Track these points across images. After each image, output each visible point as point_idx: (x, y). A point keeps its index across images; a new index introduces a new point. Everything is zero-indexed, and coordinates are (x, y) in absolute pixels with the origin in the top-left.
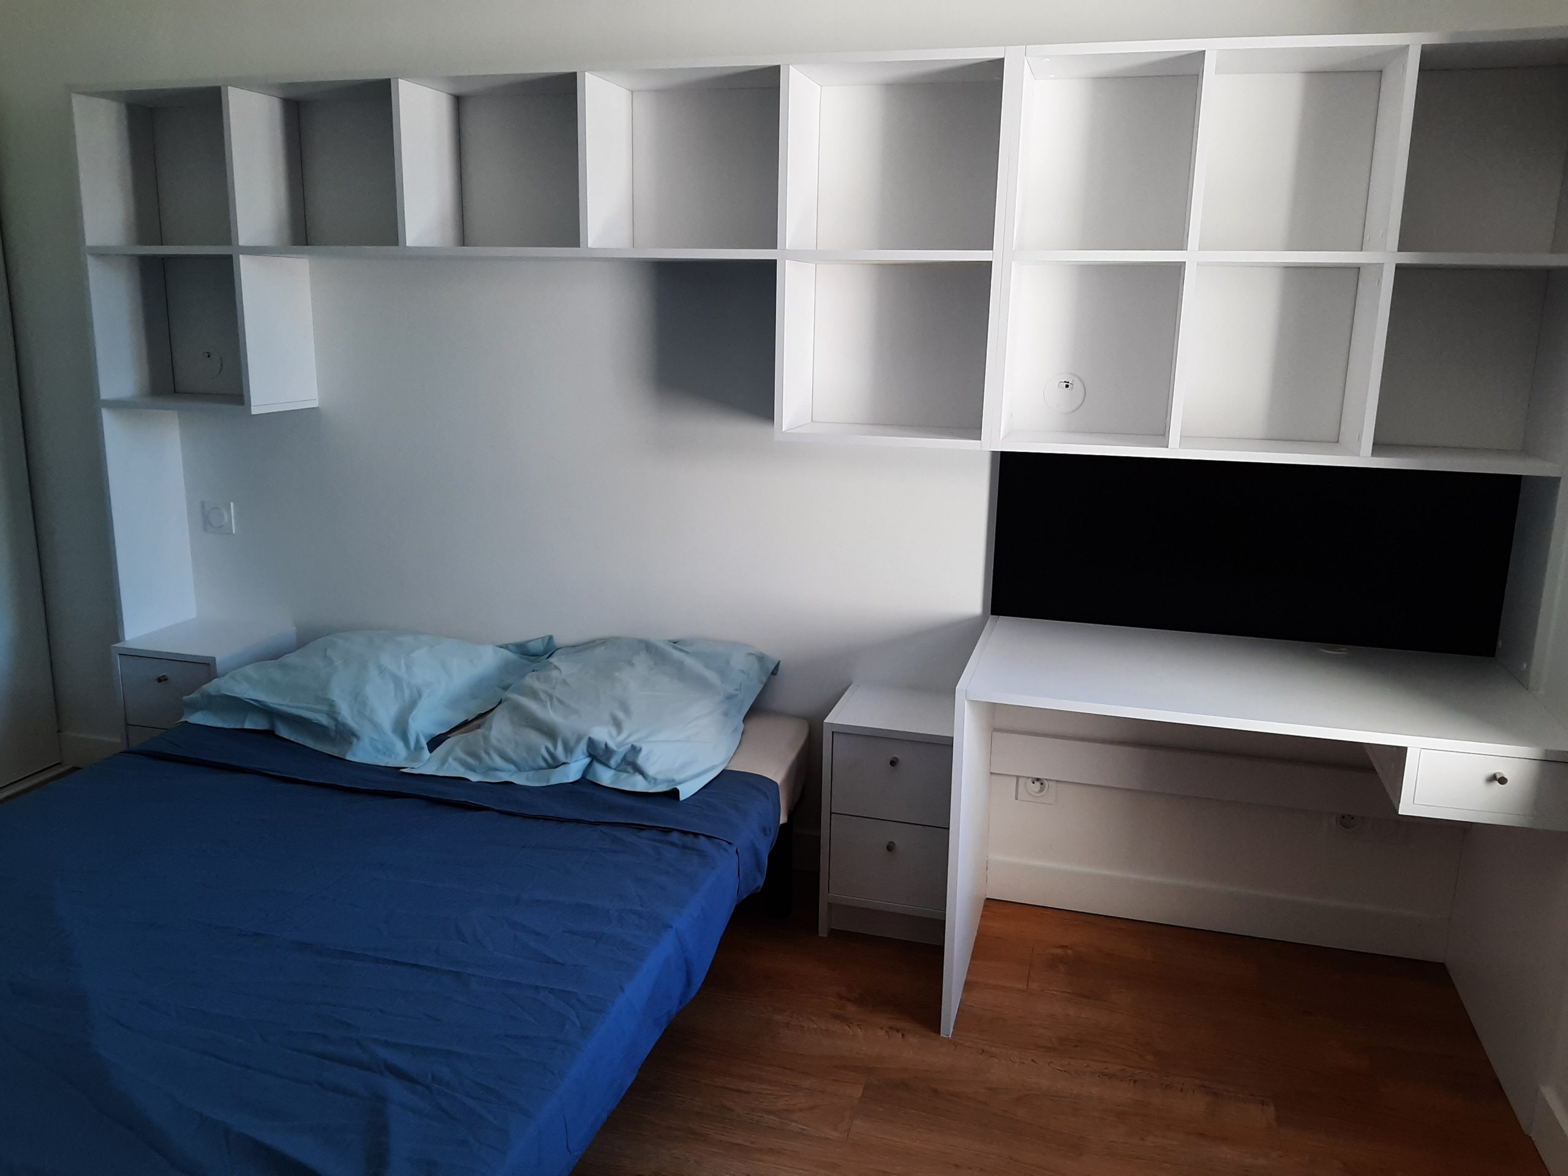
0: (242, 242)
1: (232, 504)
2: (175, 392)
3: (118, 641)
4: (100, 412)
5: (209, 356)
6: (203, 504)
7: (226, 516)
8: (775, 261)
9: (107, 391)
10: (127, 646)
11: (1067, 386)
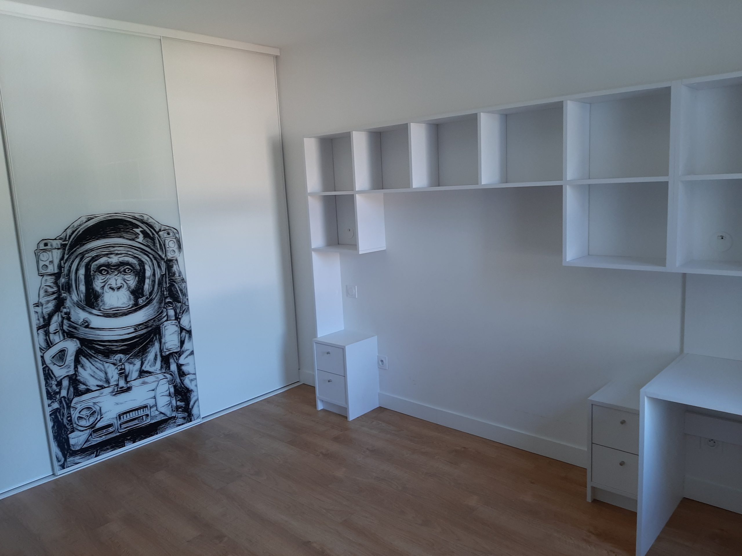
0: (357, 189)
1: (356, 287)
2: (338, 244)
3: (315, 338)
4: (311, 253)
5: (350, 231)
6: (347, 286)
7: (354, 291)
8: (562, 186)
9: (313, 246)
10: (318, 340)
11: (722, 238)
